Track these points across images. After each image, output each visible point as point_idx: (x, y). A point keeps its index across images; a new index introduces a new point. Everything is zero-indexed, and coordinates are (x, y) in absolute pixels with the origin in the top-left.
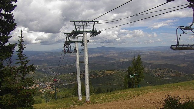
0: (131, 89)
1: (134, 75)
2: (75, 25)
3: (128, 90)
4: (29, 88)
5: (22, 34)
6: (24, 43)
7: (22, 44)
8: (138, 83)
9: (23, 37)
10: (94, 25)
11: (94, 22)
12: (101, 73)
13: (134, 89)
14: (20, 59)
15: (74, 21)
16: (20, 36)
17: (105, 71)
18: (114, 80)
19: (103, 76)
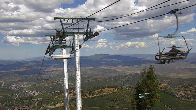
1: (146, 94)
2: (62, 24)
8: (152, 106)
10: (88, 24)
11: (89, 19)
12: (98, 90)
15: (60, 19)
17: (104, 88)
18: (116, 101)
19: (102, 96)
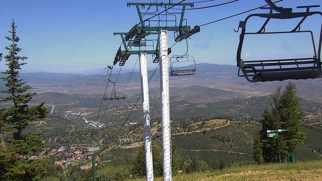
0: (271, 165)
1: (280, 131)
2: (140, 13)
3: (262, 166)
4: (32, 158)
5: (14, 33)
6: (19, 54)
7: (16, 56)
8: (290, 151)
9: (17, 40)
10: (182, 14)
11: (184, 5)
12: (198, 123)
13: (277, 165)
14: (13, 91)
15: (137, 5)
16: (10, 36)
17: (207, 120)
18: (228, 141)
19: (204, 132)
